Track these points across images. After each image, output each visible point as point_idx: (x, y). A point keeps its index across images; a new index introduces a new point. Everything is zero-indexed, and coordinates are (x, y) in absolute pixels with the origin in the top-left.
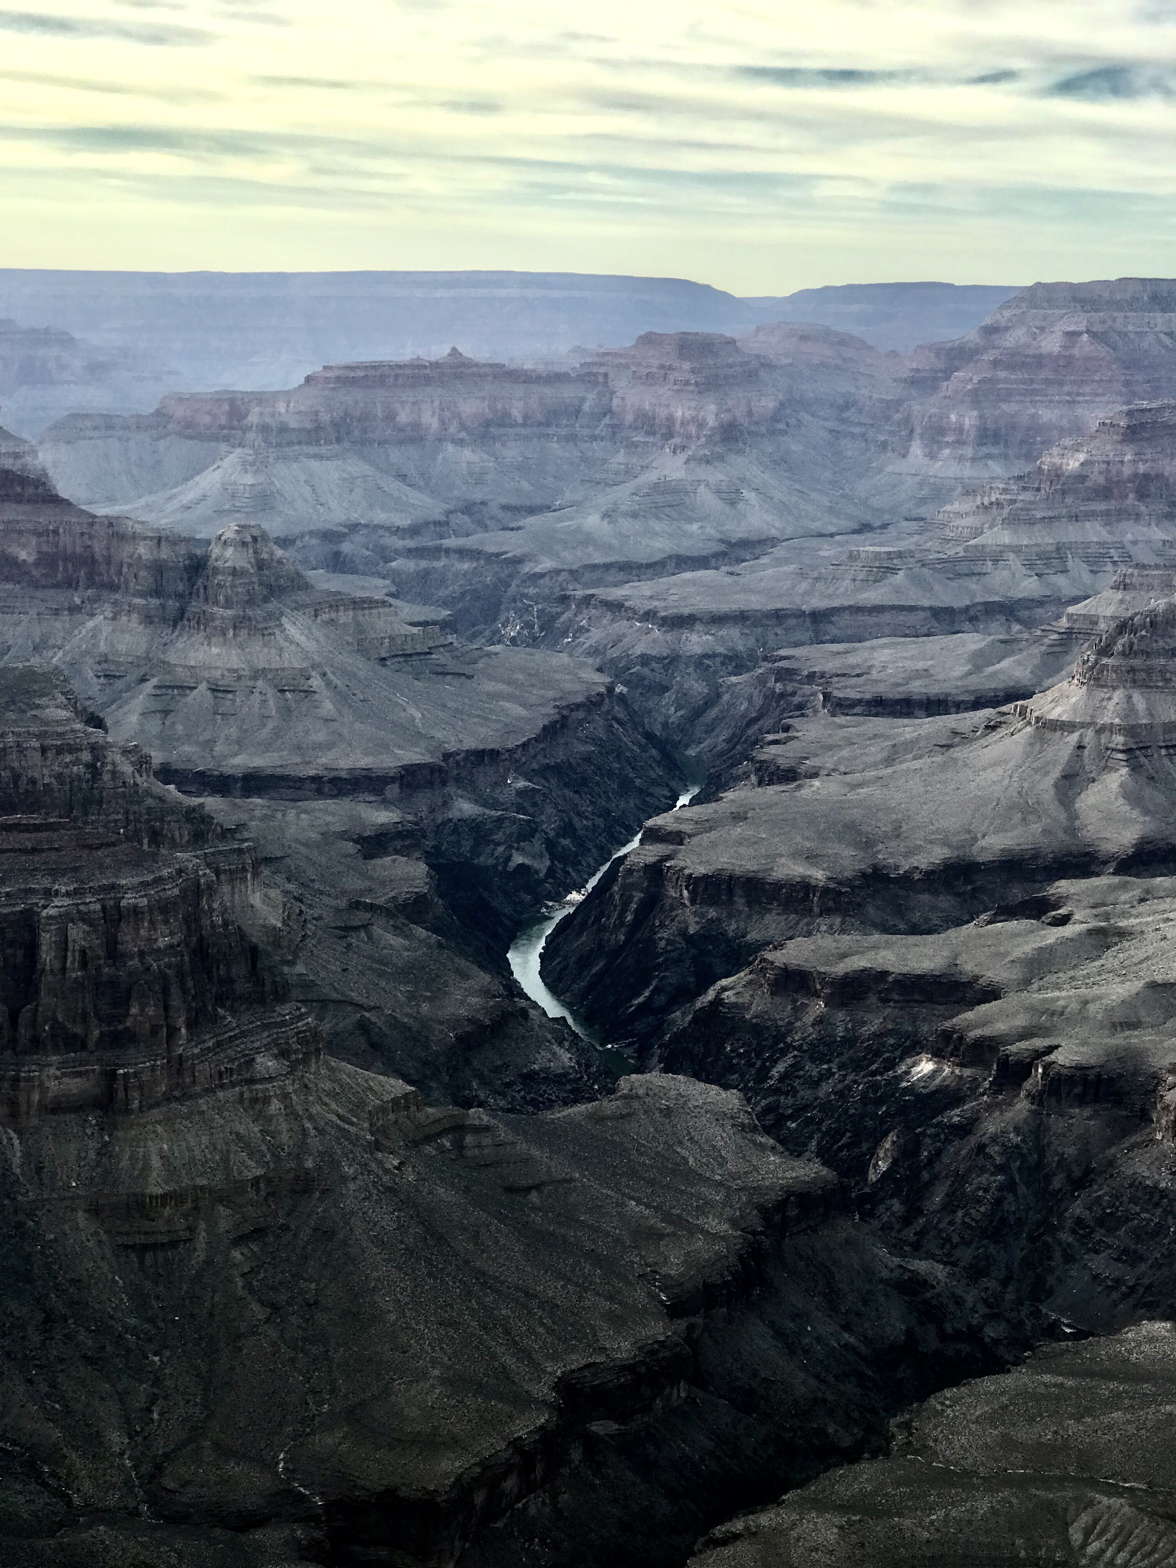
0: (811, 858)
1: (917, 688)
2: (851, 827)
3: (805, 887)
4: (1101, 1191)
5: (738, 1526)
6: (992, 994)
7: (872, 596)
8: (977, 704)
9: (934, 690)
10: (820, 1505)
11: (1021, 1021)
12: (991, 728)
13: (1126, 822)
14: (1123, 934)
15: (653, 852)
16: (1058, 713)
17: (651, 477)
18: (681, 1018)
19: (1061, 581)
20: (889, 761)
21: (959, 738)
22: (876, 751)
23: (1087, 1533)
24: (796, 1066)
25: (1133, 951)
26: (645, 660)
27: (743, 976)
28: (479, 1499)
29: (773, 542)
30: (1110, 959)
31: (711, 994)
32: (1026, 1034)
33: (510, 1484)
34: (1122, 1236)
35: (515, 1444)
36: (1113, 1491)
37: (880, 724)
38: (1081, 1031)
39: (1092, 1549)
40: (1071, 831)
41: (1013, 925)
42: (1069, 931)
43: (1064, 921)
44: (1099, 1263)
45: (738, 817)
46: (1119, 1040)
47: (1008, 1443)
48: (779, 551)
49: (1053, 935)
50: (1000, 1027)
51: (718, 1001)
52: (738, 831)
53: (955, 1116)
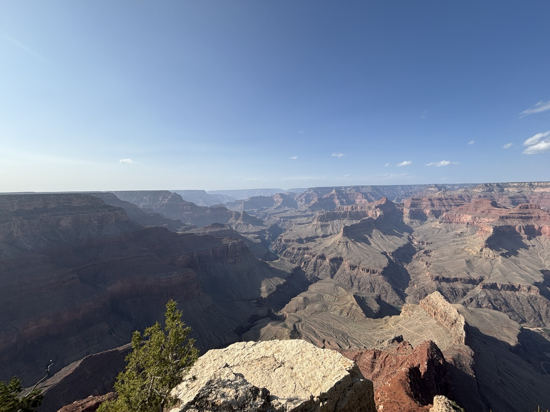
0: (294, 237)
1: (302, 222)
2: (297, 234)
3: (294, 240)
4: (323, 266)
5: (294, 298)
6: (311, 249)
7: (297, 214)
8: (307, 223)
9: (304, 222)
10: (301, 296)
11: (314, 251)
12: (309, 225)
13: (321, 233)
14: (322, 243)
15: (281, 237)
16: (315, 224)
17: (277, 205)
18: (284, 252)
19: (313, 213)
20: (300, 229)
21: (306, 227)
22: (299, 228)
23: (325, 297)
24: (295, 256)
25: (323, 244)
26: (278, 221)
27: (289, 248)
28: (270, 297)
29: (288, 210)
30: (321, 245)
31: (286, 250)
32: (315, 252)
33: (273, 296)
34: (325, 270)
35: (273, 292)
36: (327, 293)
37: (299, 225)
38: (320, 252)
39: (326, 299)
40: (317, 234)
41: (313, 243)
42: (317, 243)
43: (317, 242)
44: (322, 273)
45: (288, 234)
46: (323, 252)
47: (317, 289)
48: (289, 211)
49: (316, 243)
50: (312, 252)
51: (287, 250)
52: (288, 235)
53: (309, 260)
